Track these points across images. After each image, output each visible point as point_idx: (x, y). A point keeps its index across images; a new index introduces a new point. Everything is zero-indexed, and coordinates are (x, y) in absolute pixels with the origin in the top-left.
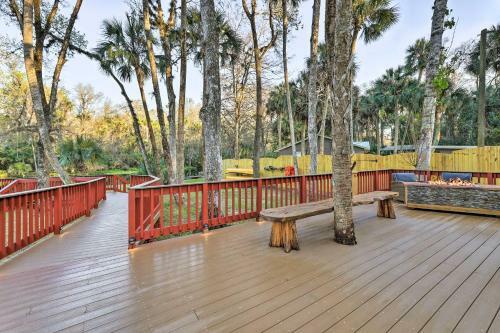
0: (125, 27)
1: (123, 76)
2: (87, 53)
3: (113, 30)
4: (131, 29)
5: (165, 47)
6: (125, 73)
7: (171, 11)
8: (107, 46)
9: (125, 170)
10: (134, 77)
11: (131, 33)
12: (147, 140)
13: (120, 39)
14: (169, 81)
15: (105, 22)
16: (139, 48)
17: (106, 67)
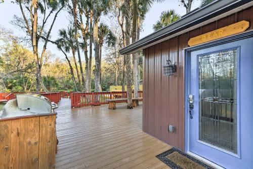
0: (67, 32)
1: (66, 50)
2: (52, 42)
3: (63, 33)
4: (70, 32)
5: (84, 38)
6: (67, 49)
7: (86, 24)
8: (60, 40)
9: (66, 90)
10: (71, 51)
11: (70, 34)
12: (76, 76)
13: (65, 36)
14: (86, 52)
15: (60, 30)
16: (73, 40)
17: (59, 47)
